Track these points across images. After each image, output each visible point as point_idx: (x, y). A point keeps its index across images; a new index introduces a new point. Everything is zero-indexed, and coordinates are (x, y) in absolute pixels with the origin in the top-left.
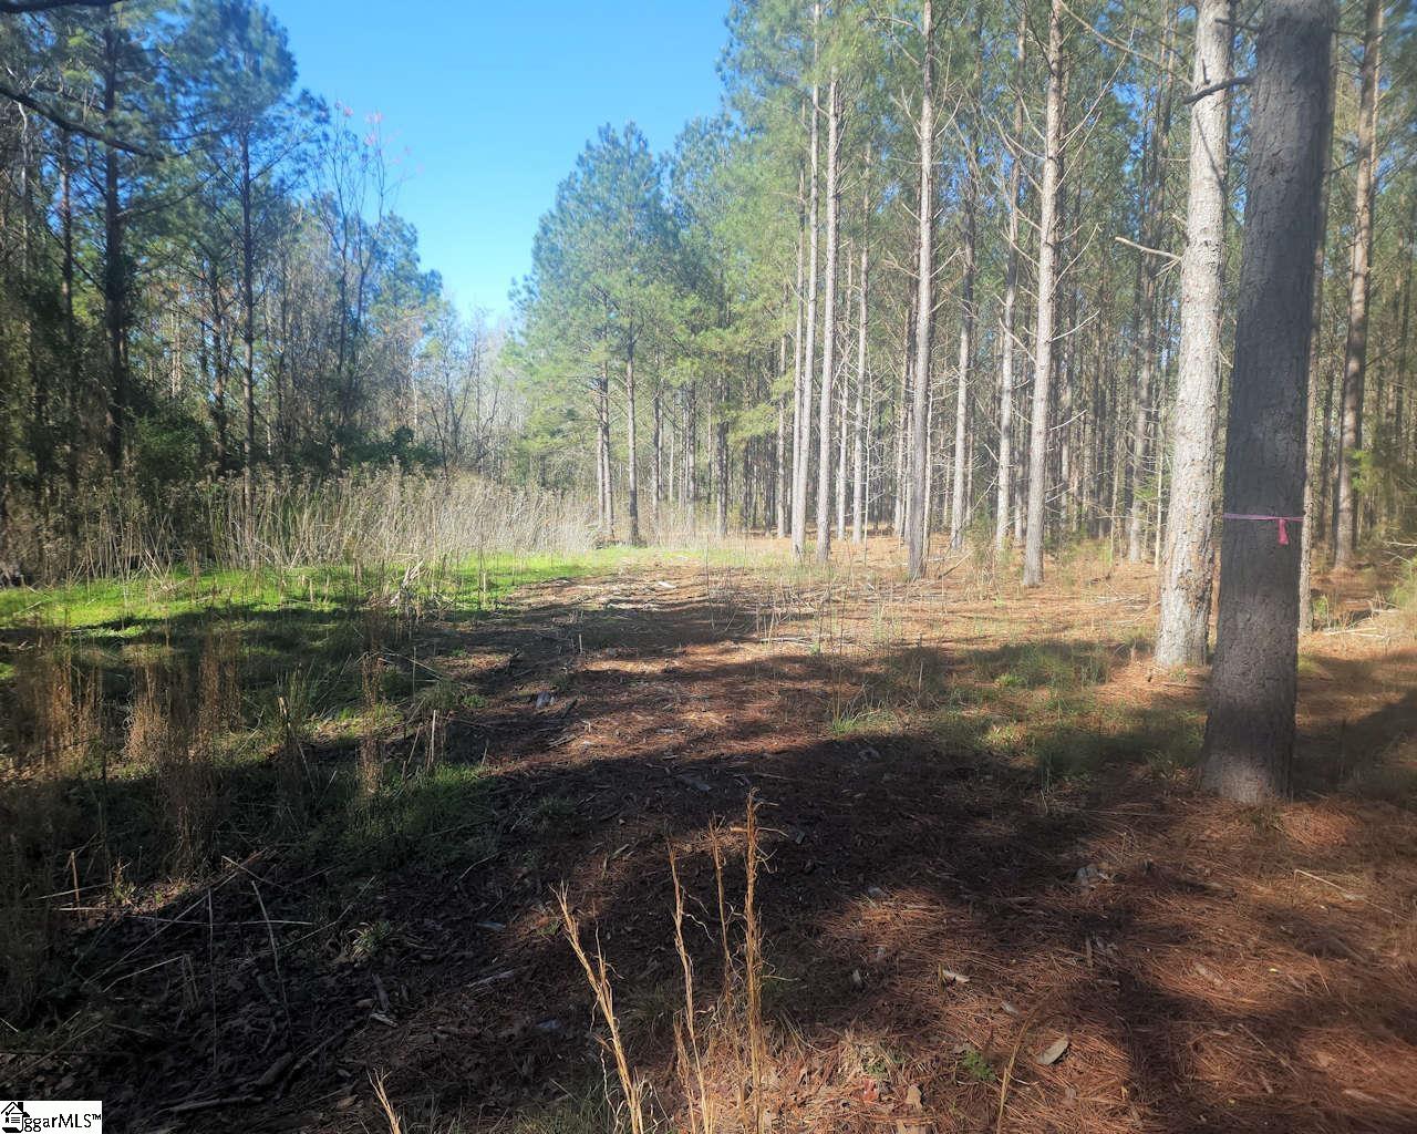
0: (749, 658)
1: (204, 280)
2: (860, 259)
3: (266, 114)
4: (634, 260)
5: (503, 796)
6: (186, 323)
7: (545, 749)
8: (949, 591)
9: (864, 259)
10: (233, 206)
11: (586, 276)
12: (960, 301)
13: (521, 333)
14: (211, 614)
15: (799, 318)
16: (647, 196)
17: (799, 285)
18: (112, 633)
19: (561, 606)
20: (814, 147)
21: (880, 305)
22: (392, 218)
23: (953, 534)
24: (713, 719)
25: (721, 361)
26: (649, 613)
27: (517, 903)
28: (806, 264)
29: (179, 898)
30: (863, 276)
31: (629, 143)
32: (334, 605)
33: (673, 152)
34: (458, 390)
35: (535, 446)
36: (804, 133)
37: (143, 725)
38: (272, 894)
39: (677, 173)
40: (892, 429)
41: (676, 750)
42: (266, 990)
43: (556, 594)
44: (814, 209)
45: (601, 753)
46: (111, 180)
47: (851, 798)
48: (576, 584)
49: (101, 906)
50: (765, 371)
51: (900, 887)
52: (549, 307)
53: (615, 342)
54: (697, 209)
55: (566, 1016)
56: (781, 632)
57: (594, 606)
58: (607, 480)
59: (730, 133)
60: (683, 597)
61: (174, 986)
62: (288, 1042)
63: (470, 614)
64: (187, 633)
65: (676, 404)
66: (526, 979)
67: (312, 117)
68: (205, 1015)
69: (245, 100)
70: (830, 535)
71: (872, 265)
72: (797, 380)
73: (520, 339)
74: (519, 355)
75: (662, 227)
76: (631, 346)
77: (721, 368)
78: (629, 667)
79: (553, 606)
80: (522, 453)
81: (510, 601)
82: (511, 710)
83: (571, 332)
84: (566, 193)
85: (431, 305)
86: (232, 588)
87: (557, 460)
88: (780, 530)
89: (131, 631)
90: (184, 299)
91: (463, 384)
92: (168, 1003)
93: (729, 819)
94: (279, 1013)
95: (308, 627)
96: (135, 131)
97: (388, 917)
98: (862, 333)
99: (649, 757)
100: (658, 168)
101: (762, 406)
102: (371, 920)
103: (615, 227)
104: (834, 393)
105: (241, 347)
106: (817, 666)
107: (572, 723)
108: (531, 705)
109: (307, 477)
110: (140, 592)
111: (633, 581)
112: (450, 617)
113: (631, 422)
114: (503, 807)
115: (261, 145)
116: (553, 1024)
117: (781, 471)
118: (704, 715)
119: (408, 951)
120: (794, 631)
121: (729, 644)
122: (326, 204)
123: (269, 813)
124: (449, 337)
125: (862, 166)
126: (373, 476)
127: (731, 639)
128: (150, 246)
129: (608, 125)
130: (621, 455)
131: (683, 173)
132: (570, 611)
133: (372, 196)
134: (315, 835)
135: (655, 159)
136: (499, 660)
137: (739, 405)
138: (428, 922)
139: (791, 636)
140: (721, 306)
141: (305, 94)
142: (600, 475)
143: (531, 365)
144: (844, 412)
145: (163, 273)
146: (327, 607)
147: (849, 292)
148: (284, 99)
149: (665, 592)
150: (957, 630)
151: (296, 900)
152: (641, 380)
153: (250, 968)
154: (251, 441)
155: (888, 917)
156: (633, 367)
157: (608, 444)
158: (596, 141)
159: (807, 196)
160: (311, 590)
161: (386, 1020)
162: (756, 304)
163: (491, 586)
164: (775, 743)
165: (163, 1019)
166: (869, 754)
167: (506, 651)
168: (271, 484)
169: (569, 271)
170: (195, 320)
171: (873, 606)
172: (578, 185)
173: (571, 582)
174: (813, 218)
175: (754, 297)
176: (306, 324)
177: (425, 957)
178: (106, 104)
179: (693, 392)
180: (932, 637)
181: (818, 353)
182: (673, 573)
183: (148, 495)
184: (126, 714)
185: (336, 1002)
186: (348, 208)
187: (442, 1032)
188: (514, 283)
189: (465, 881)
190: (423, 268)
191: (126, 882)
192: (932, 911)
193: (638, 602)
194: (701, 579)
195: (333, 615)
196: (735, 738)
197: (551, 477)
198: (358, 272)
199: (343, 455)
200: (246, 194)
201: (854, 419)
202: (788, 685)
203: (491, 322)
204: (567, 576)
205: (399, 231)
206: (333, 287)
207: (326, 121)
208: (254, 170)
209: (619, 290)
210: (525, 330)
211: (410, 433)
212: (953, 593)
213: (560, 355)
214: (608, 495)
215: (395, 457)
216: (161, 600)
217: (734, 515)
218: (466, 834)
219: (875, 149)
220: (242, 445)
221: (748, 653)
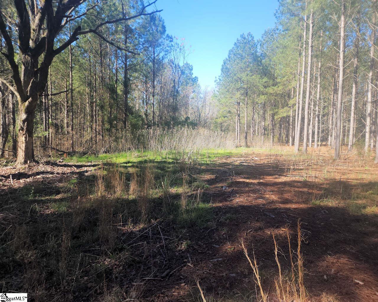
0: (283, 181)
1: (144, 82)
2: (318, 64)
3: (159, 41)
4: (249, 69)
5: (217, 212)
6: (140, 93)
7: (226, 201)
8: (349, 164)
9: (320, 64)
10: (150, 64)
11: (235, 75)
12: (353, 75)
13: (217, 91)
14: (146, 161)
15: (298, 82)
16: (253, 52)
17: (298, 73)
18: (125, 165)
19: (228, 163)
20: (305, 33)
21: (324, 78)
22: (187, 64)
23: (349, 146)
24: (274, 197)
25: (273, 96)
26: (252, 166)
27: (222, 241)
28: (301, 66)
29: (142, 228)
30: (319, 70)
31: (248, 38)
32: (172, 160)
33: (261, 39)
34: (200, 107)
35: (219, 121)
36: (302, 29)
37: (133, 186)
38: (163, 230)
39: (262, 45)
40: (327, 114)
41: (264, 205)
42: (163, 253)
43: (226, 160)
44: (304, 51)
45: (242, 204)
46: (126, 61)
47: (320, 224)
48: (231, 157)
49: (126, 228)
50: (286, 98)
51: (338, 253)
52: (225, 84)
53: (242, 92)
54: (267, 54)
55: (237, 273)
56: (294, 173)
57: (237, 164)
58: (239, 129)
59: (278, 32)
60: (262, 162)
61: (143, 249)
62: (168, 267)
63: (204, 164)
64: (141, 165)
65: (259, 108)
66: (226, 261)
67: (169, 41)
68: (149, 257)
69: (155, 38)
70: (307, 146)
71: (322, 66)
72: (297, 100)
73: (216, 92)
74: (216, 97)
75: (257, 59)
76: (247, 93)
77: (273, 98)
78: (248, 181)
79: (225, 163)
80: (216, 123)
81: (214, 161)
82: (216, 190)
83: (230, 90)
84: (231, 53)
85: (195, 85)
86: (150, 155)
87: (225, 124)
88: (290, 144)
89: (130, 165)
90: (139, 87)
91: (202, 105)
92: (141, 253)
93: (281, 226)
94: (166, 259)
95: (167, 165)
96: (131, 48)
97: (190, 240)
98: (319, 86)
99: (255, 206)
100: (257, 44)
101: (285, 108)
102: (186, 239)
103: (244, 61)
104: (309, 104)
105: (151, 98)
106: (305, 184)
107: (233, 194)
108: (222, 189)
109: (166, 129)
110: (131, 155)
111: (247, 157)
112: (199, 164)
113: (246, 113)
114: (217, 215)
115: (157, 49)
116: (234, 275)
117: (291, 127)
118: (271, 196)
119: (195, 249)
120: (298, 174)
121: (277, 176)
122: (172, 62)
123: (160, 210)
124: (199, 93)
125: (320, 37)
126: (181, 129)
127: (277, 175)
128: (133, 75)
129: (243, 34)
130: (243, 122)
131: (264, 44)
132: (230, 164)
133: (182, 58)
134: (171, 217)
135: (256, 41)
136: (213, 177)
137: (278, 108)
138: (199, 242)
139: (296, 175)
140: (274, 80)
141: (168, 35)
142: (237, 128)
143: (219, 99)
144: (312, 109)
145: (135, 81)
146: (171, 161)
147: (314, 74)
148: (163, 37)
149: (256, 161)
150: (352, 176)
151: (168, 232)
152: (249, 102)
153: (158, 247)
154: (153, 120)
155: (335, 261)
156: (247, 98)
157: (239, 120)
158: (240, 38)
159: (302, 47)
160: (167, 156)
161: (191, 266)
162: (284, 79)
163: (209, 157)
164: (294, 206)
165: (140, 256)
166: (325, 212)
167: (214, 174)
168: (158, 130)
169: (231, 73)
170: (142, 92)
171: (323, 168)
172: (234, 51)
173: (230, 157)
174: (304, 53)
175: (284, 77)
176: (166, 91)
177: (199, 251)
178: (125, 42)
179: (264, 104)
180: (344, 178)
181: (304, 92)
182: (258, 155)
183: (132, 133)
184: (129, 184)
185: (179, 259)
186: (176, 62)
187: (205, 271)
188: (216, 78)
189: (208, 233)
190: (194, 76)
191: (131, 223)
192: (349, 261)
193: (249, 163)
194: (267, 157)
195: (173, 163)
196: (281, 203)
197: (223, 129)
198: (178, 78)
199: (174, 124)
200: (154, 61)
201: (316, 111)
202: (296, 189)
203: (209, 89)
204: (228, 155)
205: (188, 67)
206: (172, 82)
207: (172, 41)
208: (156, 55)
209: (244, 78)
210: (218, 90)
211: (189, 118)
212: (350, 165)
213: (227, 96)
214: (239, 133)
215: (186, 124)
216: (135, 157)
217: (276, 139)
218: (208, 221)
219: (324, 31)
220: (151, 121)
221: (283, 179)
